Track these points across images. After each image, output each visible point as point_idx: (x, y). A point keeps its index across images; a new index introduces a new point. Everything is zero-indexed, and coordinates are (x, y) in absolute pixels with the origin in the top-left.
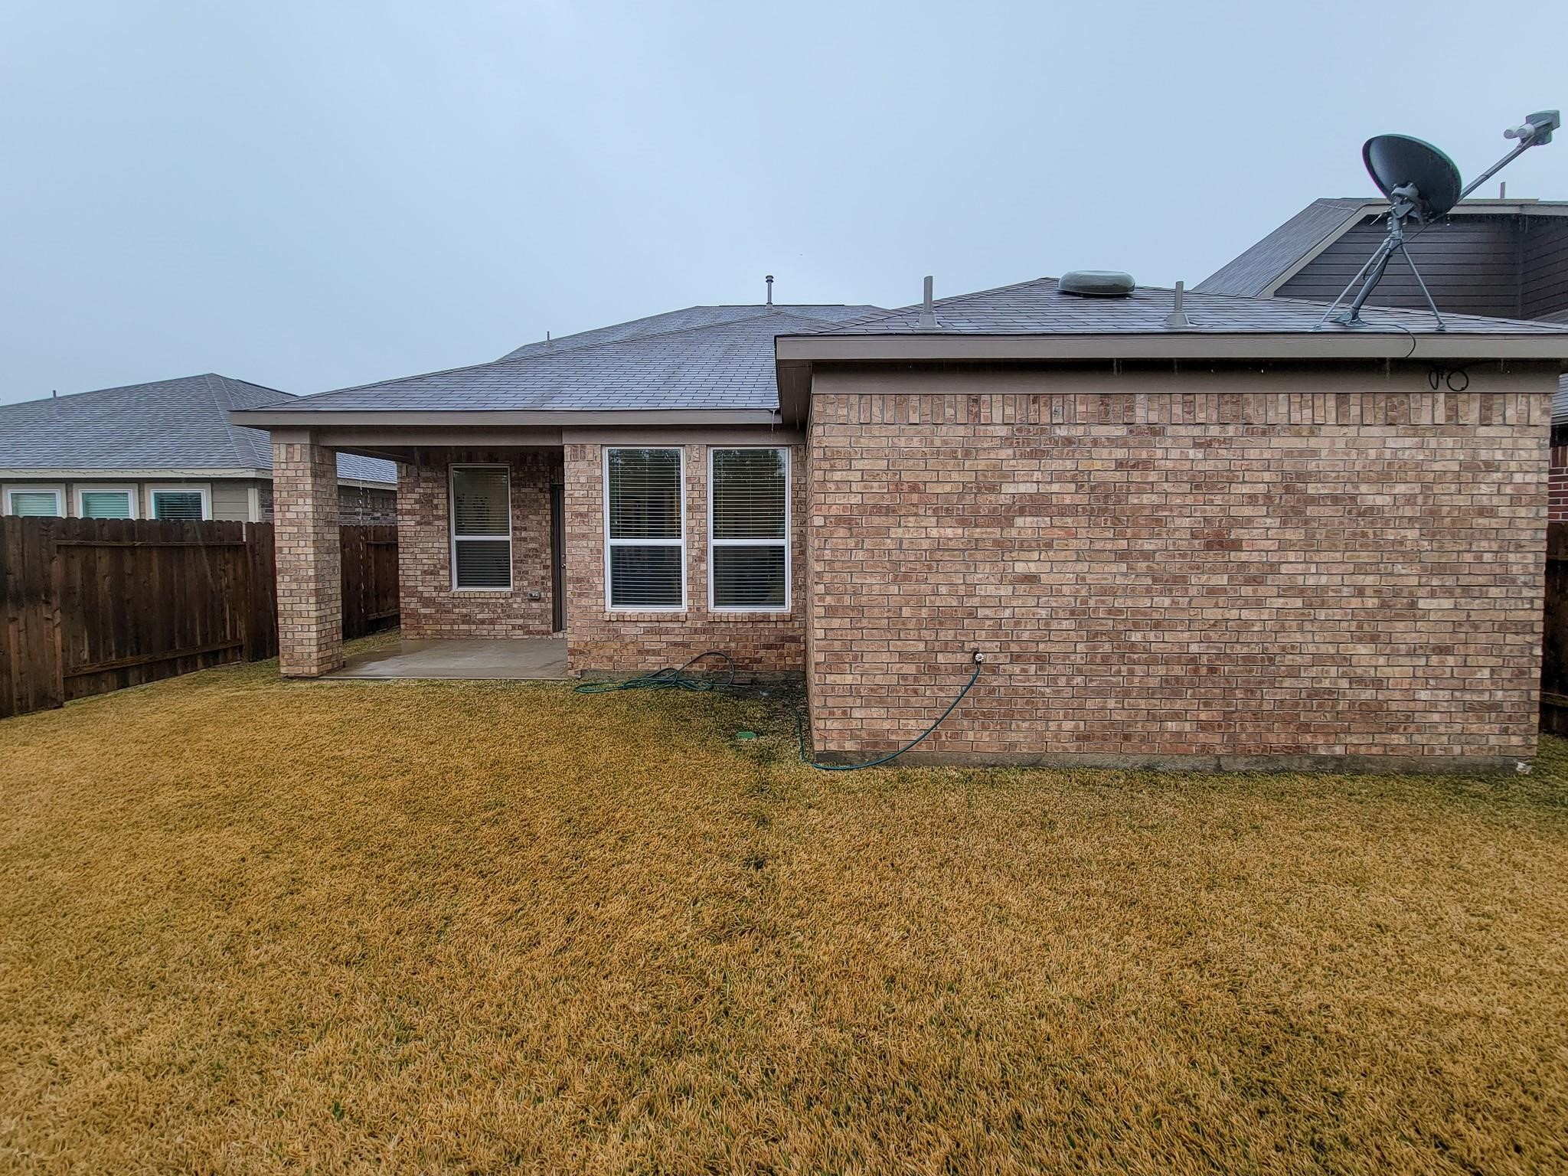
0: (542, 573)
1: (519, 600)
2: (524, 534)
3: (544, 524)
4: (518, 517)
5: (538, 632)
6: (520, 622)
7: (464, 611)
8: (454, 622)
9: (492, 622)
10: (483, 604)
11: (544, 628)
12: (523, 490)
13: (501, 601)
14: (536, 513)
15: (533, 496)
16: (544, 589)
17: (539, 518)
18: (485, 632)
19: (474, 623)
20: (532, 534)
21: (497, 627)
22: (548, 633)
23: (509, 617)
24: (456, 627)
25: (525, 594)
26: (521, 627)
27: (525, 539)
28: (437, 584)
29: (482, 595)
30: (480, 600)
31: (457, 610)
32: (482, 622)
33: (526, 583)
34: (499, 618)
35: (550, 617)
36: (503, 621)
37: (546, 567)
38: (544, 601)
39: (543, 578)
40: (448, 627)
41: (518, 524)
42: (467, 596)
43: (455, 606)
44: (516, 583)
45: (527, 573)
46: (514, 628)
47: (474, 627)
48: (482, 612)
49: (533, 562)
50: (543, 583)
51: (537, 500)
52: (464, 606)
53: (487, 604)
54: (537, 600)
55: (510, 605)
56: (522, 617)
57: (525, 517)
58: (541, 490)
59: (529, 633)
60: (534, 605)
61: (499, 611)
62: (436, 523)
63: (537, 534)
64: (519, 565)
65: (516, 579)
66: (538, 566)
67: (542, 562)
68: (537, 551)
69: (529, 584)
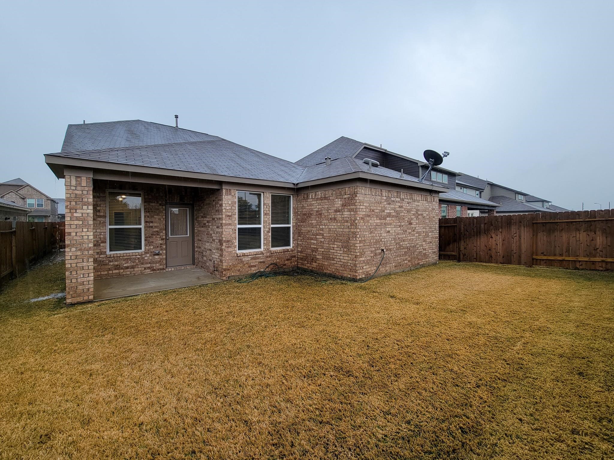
0: (161, 242)
1: (148, 255)
2: (151, 225)
3: (162, 219)
4: (148, 217)
5: (158, 270)
6: (149, 265)
7: (116, 263)
8: (110, 269)
9: (133, 267)
10: (128, 259)
11: (161, 267)
12: (151, 204)
13: (138, 256)
14: (158, 215)
15: (157, 207)
16: (162, 249)
17: (160, 217)
18: (128, 273)
19: (122, 269)
20: (156, 224)
21: (135, 269)
22: (163, 269)
23: (142, 264)
24: (111, 272)
25: (151, 252)
26: (149, 268)
27: (152, 227)
28: (98, 251)
29: (128, 255)
30: (126, 257)
31: (112, 263)
32: (127, 268)
33: (152, 247)
34: (137, 265)
35: (164, 262)
36: (139, 266)
37: (162, 239)
38: (161, 255)
39: (161, 244)
40: (106, 273)
41: (148, 220)
42: (119, 255)
43: (110, 261)
44: (147, 248)
45: (153, 242)
46: (145, 269)
47: (122, 271)
48: (127, 262)
49: (156, 237)
50: (161, 247)
51: (158, 209)
52: (116, 261)
53: (130, 259)
54: (158, 254)
55: (143, 258)
56: (150, 263)
57: (152, 217)
58: (160, 205)
59: (154, 270)
60: (156, 257)
61: (137, 261)
62: (99, 219)
63: (158, 224)
64: (148, 239)
65: (146, 245)
66: (159, 239)
67: (161, 237)
68: (158, 232)
69: (153, 247)
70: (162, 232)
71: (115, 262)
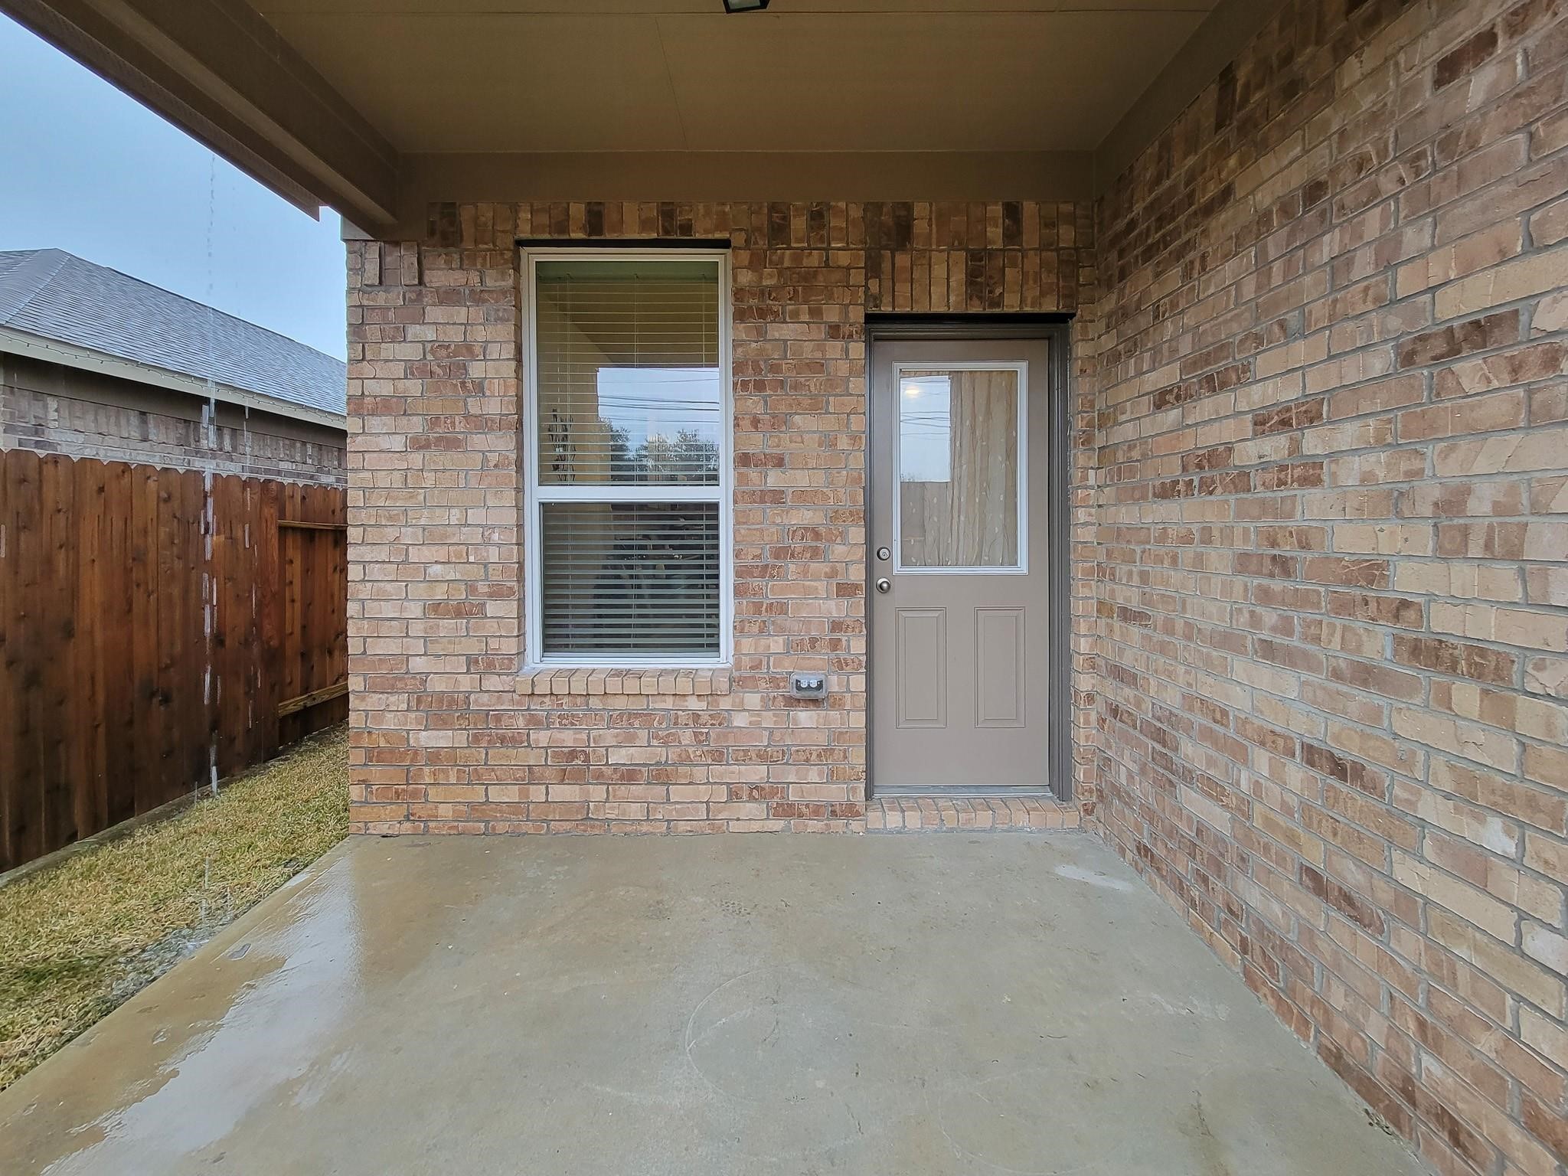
0: (836, 608)
1: (753, 700)
2: (774, 479)
3: (843, 443)
4: (755, 422)
5: (817, 811)
6: (756, 773)
7: (568, 738)
8: (532, 776)
9: (662, 775)
10: (632, 715)
11: (836, 793)
12: (779, 331)
13: (693, 704)
14: (816, 407)
15: (809, 351)
16: (841, 665)
17: (828, 423)
18: (636, 811)
19: (599, 778)
20: (801, 479)
21: (677, 793)
22: (850, 811)
23: (718, 757)
24: (537, 793)
25: (774, 681)
26: (757, 792)
27: (777, 497)
28: (475, 648)
29: (632, 686)
30: (620, 703)
31: (542, 737)
32: (629, 775)
33: (777, 644)
34: (685, 760)
35: (858, 758)
36: (700, 773)
37: (845, 590)
38: (836, 703)
39: (836, 626)
40: (511, 794)
41: (757, 443)
42: (578, 688)
43: (534, 722)
44: (748, 645)
45: (783, 609)
46: (734, 795)
47: (598, 792)
48: (629, 740)
49: (805, 573)
50: (835, 644)
51: (816, 366)
52: (568, 721)
53: (646, 716)
54: (813, 698)
55: (721, 719)
56: (763, 757)
57: (780, 422)
58: (834, 332)
59: (787, 811)
60: (806, 717)
61: (687, 737)
62: (478, 441)
63: (819, 479)
64: (756, 582)
65: (739, 629)
66: (821, 586)
67: (832, 574)
68: (817, 535)
69: (788, 645)
70: (843, 535)
71: (563, 727)
